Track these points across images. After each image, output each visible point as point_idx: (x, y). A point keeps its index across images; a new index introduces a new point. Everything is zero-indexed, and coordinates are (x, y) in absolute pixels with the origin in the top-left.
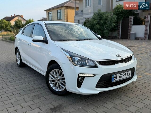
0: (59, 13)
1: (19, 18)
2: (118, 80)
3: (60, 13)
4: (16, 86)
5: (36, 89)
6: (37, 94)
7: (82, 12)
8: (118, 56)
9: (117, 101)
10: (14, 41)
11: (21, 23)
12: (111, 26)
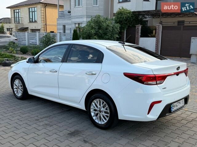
0: (32, 12)
7: (69, 14)
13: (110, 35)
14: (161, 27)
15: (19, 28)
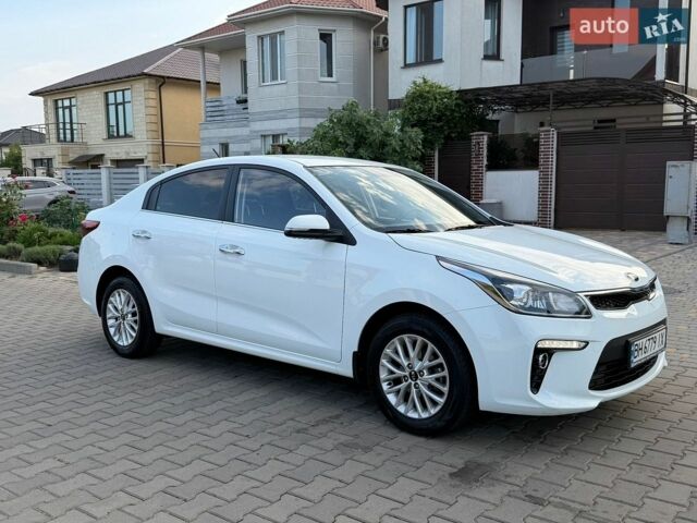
0: (117, 105)
3: (120, 108)
7: (241, 106)
14: (555, 136)
15: (72, 156)
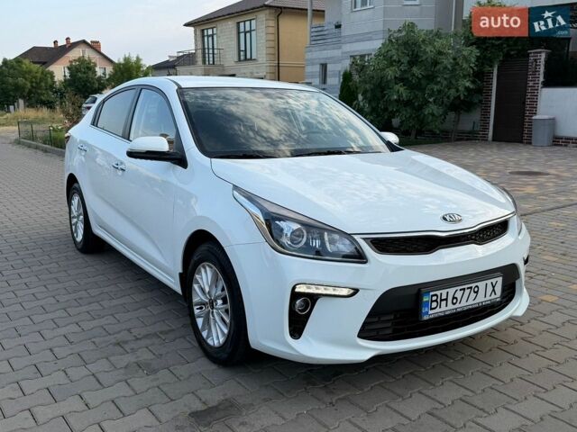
0: (245, 33)
1: (84, 52)
2: (447, 313)
3: (248, 35)
4: (68, 327)
5: (140, 339)
6: (145, 356)
7: (337, 30)
8: (448, 218)
9: (448, 392)
10: (64, 148)
11: (95, 72)
12: (452, 92)
13: (445, 83)
